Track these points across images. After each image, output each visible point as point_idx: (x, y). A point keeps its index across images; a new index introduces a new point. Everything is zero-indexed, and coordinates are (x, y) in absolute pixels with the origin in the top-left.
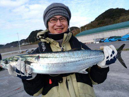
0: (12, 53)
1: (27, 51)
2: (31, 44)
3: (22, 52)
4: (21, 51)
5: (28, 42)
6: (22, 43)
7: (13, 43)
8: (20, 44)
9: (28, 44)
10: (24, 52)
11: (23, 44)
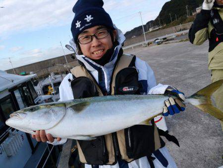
0: (134, 47)
1: (157, 41)
2: (164, 28)
3: (149, 44)
4: (146, 42)
5: (158, 25)
6: (149, 28)
7: (136, 29)
8: (145, 31)
9: (159, 29)
10: (151, 43)
11: (151, 30)
